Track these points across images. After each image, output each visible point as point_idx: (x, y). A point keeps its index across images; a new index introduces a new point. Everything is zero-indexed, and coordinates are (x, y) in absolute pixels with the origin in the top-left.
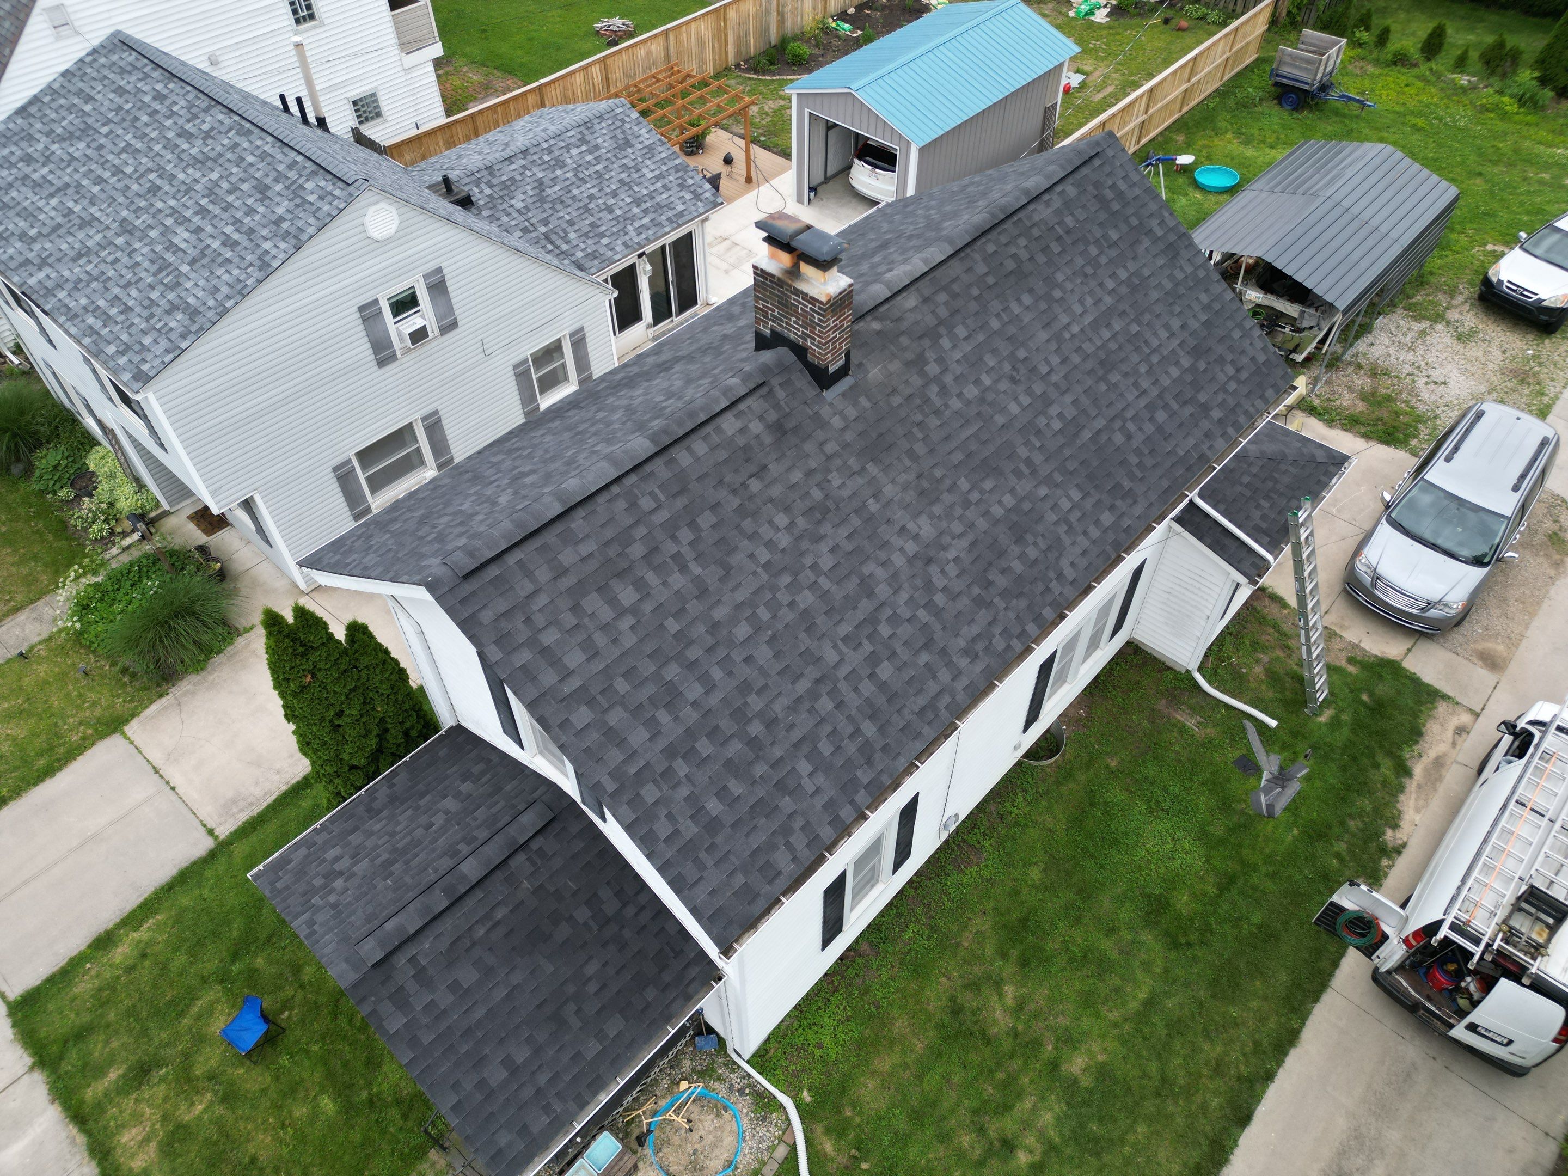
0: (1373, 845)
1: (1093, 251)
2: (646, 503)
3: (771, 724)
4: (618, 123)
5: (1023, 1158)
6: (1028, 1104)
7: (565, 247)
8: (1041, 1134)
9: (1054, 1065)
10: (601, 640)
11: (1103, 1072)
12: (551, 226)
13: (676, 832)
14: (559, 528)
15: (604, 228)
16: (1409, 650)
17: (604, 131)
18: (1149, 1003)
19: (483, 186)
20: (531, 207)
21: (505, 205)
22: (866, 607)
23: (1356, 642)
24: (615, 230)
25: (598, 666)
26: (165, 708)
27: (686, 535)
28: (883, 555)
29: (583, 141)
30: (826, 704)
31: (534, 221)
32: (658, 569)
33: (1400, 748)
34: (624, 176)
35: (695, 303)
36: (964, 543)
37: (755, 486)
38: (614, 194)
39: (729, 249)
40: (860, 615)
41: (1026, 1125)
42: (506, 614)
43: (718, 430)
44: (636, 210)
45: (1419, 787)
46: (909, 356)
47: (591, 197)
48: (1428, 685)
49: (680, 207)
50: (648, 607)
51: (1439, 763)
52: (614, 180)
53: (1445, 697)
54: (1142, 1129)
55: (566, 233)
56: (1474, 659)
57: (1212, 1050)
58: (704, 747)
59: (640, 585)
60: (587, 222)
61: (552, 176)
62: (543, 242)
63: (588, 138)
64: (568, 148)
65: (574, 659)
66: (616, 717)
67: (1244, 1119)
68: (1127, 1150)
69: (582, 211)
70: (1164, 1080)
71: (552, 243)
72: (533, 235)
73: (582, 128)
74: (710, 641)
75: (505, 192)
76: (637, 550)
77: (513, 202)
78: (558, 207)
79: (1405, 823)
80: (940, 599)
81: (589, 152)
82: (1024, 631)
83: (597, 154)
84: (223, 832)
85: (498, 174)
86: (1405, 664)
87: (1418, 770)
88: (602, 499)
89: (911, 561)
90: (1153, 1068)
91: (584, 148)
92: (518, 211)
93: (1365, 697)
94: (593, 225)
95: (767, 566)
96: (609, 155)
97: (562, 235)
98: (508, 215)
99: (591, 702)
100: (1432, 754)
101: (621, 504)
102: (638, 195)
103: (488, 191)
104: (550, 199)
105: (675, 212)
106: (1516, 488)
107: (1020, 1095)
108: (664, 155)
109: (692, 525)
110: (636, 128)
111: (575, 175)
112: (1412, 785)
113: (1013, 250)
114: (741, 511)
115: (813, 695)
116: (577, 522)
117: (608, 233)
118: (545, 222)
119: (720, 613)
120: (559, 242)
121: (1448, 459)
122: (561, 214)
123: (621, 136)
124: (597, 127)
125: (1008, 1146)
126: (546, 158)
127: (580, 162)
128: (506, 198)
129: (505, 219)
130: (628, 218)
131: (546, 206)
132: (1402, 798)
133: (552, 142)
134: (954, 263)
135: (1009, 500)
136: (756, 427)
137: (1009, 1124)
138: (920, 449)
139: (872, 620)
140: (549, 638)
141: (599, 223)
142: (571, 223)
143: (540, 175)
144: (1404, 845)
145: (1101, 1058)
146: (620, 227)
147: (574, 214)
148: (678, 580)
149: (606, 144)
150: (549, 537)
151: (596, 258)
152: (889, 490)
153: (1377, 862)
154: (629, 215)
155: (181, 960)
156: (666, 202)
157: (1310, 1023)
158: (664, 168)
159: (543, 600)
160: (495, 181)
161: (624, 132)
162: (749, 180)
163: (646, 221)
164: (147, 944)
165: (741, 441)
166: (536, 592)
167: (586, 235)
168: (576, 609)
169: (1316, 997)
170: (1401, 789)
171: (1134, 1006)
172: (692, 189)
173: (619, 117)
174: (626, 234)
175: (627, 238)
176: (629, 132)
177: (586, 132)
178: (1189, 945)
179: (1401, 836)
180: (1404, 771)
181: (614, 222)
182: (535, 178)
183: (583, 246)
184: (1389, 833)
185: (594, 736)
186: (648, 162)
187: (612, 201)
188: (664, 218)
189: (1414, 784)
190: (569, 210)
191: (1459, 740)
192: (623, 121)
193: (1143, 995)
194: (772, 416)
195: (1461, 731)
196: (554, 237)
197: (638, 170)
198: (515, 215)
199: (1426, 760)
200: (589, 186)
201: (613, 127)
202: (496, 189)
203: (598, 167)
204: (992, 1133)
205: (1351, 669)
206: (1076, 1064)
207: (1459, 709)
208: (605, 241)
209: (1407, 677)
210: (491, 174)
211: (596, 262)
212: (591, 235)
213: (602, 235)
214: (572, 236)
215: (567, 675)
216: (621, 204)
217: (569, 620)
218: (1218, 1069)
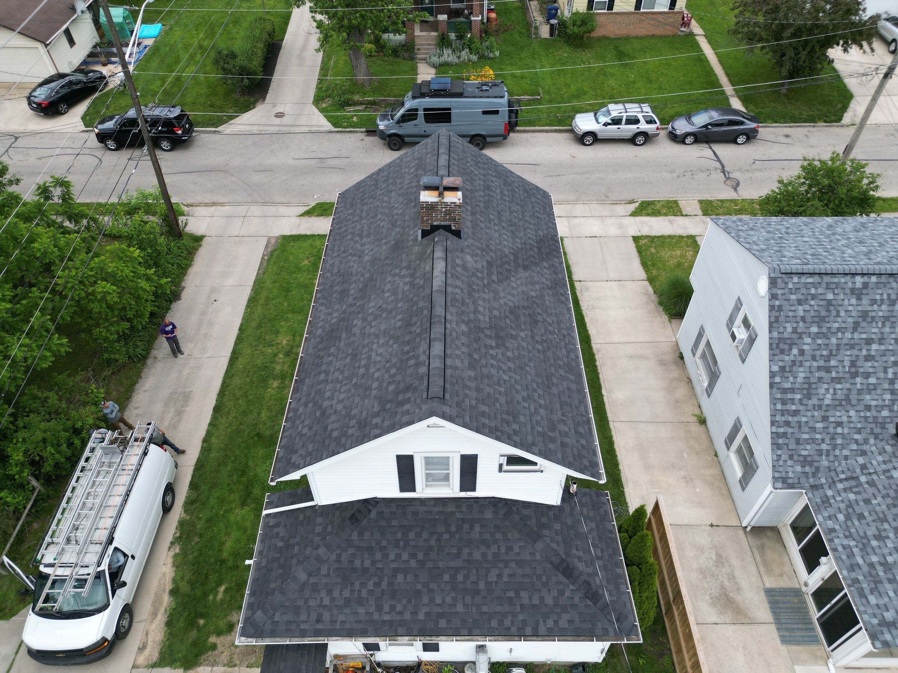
0: (185, 536)
3: (364, 204)
5: (281, 356)
24: (853, 530)
31: (875, 477)
33: (177, 604)
44: (874, 558)
45: (164, 591)
48: (165, 666)
51: (154, 614)
53: (154, 665)
54: (248, 381)
55: (856, 493)
57: (233, 415)
59: (411, 174)
60: (866, 514)
62: (849, 474)
68: (250, 374)
69: (881, 516)
70: (246, 397)
72: (858, 470)
78: (889, 501)
79: (170, 561)
87: (166, 599)
88: (435, 163)
89: (364, 250)
90: (251, 397)
93: (202, 622)
94: (861, 517)
97: (854, 490)
98: (885, 462)
101: (432, 168)
105: (867, 591)
112: (169, 586)
115: (360, 216)
116: (435, 158)
117: (849, 523)
118: (872, 484)
119: (393, 193)
120: (847, 484)
122: (879, 499)
129: (880, 458)
130: (865, 548)
131: (892, 493)
132: (173, 575)
135: (352, 292)
141: (864, 522)
142: (867, 501)
144: (170, 548)
145: (269, 390)
146: (855, 535)
147: (878, 509)
150: (435, 152)
152: (384, 248)
153: (182, 531)
154: (869, 550)
156: (881, 590)
157: (199, 449)
163: (860, 561)
167: (850, 506)
170: (174, 581)
171: (264, 410)
174: (846, 537)
175: (841, 535)
178: (252, 438)
179: (172, 553)
180: (174, 592)
181: (862, 534)
183: (839, 499)
184: (177, 551)
188: (861, 578)
189: (167, 590)
190: (884, 507)
191: (144, 640)
196: (853, 483)
199: (162, 610)
205: (213, 639)
206: (276, 384)
207: (145, 663)
208: (841, 517)
211: (818, 500)
212: (850, 510)
213: (848, 517)
214: (852, 496)
216: (886, 551)
218: (228, 413)
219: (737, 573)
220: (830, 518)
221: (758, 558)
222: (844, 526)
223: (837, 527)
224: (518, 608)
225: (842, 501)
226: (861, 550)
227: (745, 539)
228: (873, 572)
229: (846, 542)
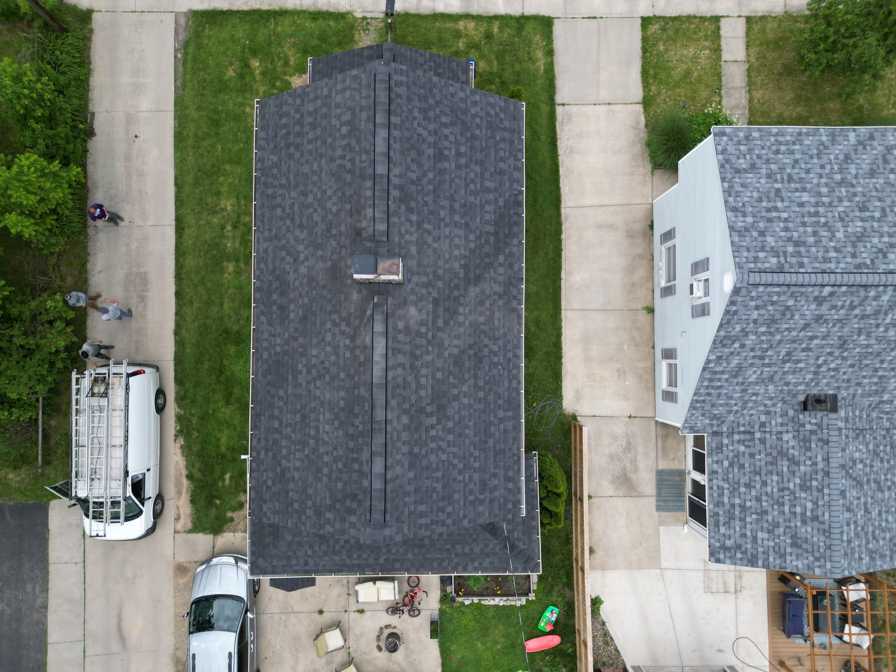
0: (185, 431)
1: (340, 465)
2: (364, 157)
3: (290, 156)
4: (817, 555)
5: (229, 228)
6: (237, 243)
7: (736, 437)
8: (228, 239)
9: (237, 260)
10: (338, 111)
11: (222, 271)
12: (757, 442)
13: (286, 104)
14: (372, 118)
15: (736, 470)
16: (214, 547)
17: (815, 539)
18: (222, 305)
19: (815, 428)
20: (779, 443)
21: (790, 429)
22: (297, 222)
23: (236, 534)
24: (731, 476)
25: (333, 105)
27: (349, 166)
28: (306, 242)
29: (815, 518)
30: (284, 181)
31: (768, 436)
32: (344, 148)
33: (195, 487)
34: (770, 518)
35: (690, 516)
36: (291, 282)
37: (348, 207)
38: (758, 499)
40: (296, 217)
41: (234, 237)
42: (360, 84)
43: (370, 206)
44: (737, 501)
45: (181, 475)
46: (352, 319)
47: (764, 484)
48: (199, 532)
49: (722, 530)
50: (338, 135)
51: (179, 493)
52: (770, 509)
53: (190, 531)
54: (202, 263)
55: (746, 446)
56: (188, 565)
57: (196, 305)
58: (297, 128)
59: (343, 137)
60: (747, 465)
61: (797, 474)
62: (748, 428)
63: (816, 524)
64: (815, 503)
65: (339, 99)
66: (319, 102)
67: (178, 294)
68: (202, 253)
69: (758, 469)
70: (204, 284)
71: (744, 432)
72: (757, 427)
73: (826, 527)
74: (319, 151)
75: (801, 437)
76: (353, 143)
77: (790, 435)
78: (769, 459)
79: (179, 451)
80: (284, 253)
81: (803, 514)
83: (799, 517)
84: (559, 110)
85: (819, 444)
86: (212, 536)
87: (185, 482)
88: (372, 140)
89: (298, 252)
90: (209, 285)
91: (809, 513)
92: (781, 433)
93: (218, 502)
94: (742, 466)
95: (325, 191)
96: (793, 524)
97: (746, 443)
98: (782, 425)
99: (326, 97)
100: (184, 495)
101: (368, 147)
102: (748, 513)
103: (808, 427)
104: (779, 458)
105: (721, 523)
106: (194, 656)
107: (241, 243)
108: (771, 559)
109: (349, 171)
110: (806, 562)
111: (788, 489)
112: (184, 472)
113: (360, 418)
114: (344, 194)
115: (288, 179)
116: (371, 126)
117: (730, 470)
118: (763, 441)
119: (324, 161)
120: (742, 437)
122: (763, 456)
123: (805, 546)
124: (822, 538)
125: (235, 227)
126: (814, 483)
127: (798, 501)
128: (796, 434)
129: (780, 420)
130: (734, 492)
131: (775, 453)
132: (185, 463)
133: (826, 498)
134: (370, 379)
135: (292, 316)
136: (364, 224)
137: (238, 233)
138: (325, 292)
139: (293, 220)
140: (348, 93)
141: (742, 471)
142: (752, 455)
143: (802, 468)
144: (175, 440)
145: (226, 275)
146: (731, 480)
147: (758, 463)
148: (339, 152)
149: (803, 530)
150: (372, 112)
151: (717, 448)
152: (321, 265)
153: (181, 425)
154: (736, 493)
156: (732, 524)
157: (173, 342)
158: (760, 549)
159: (358, 98)
160: (814, 438)
161: (807, 551)
162: (782, 664)
163: (726, 500)
165: (363, 212)
166: (361, 97)
167: (737, 456)
168: (349, 108)
170: (187, 467)
171: (226, 300)
172: (733, 551)
173: (822, 560)
174: (723, 480)
175: (720, 478)
176: (805, 555)
177: (822, 527)
178: (221, 335)
179: (178, 445)
180: (190, 477)
181: (736, 480)
182: (802, 463)
183: (731, 448)
184: (182, 443)
185: (319, 93)
186: (771, 544)
187: (754, 493)
188: (721, 513)
189: (184, 475)
190: (763, 463)
191: (177, 512)
192: (817, 559)
193: (225, 305)
194: (364, 234)
195: (177, 519)
196: (748, 437)
197: (769, 531)
198: (779, 429)
199: (184, 490)
200: (775, 490)
201: (816, 547)
202: (807, 434)
203: (786, 509)
204: (241, 227)
205: (229, 514)
206: (231, 267)
207: (183, 530)
208: (726, 463)
210: (821, 440)
211: (714, 445)
212: (736, 460)
213: (731, 465)
214: (742, 448)
215: (337, 93)
216: (748, 497)
218: (191, 302)
219: (639, 458)
220: (717, 462)
221: (660, 445)
222: (725, 471)
223: (720, 471)
224: (453, 556)
225: (733, 451)
226: (730, 492)
227: (654, 429)
228: (732, 511)
229: (721, 484)
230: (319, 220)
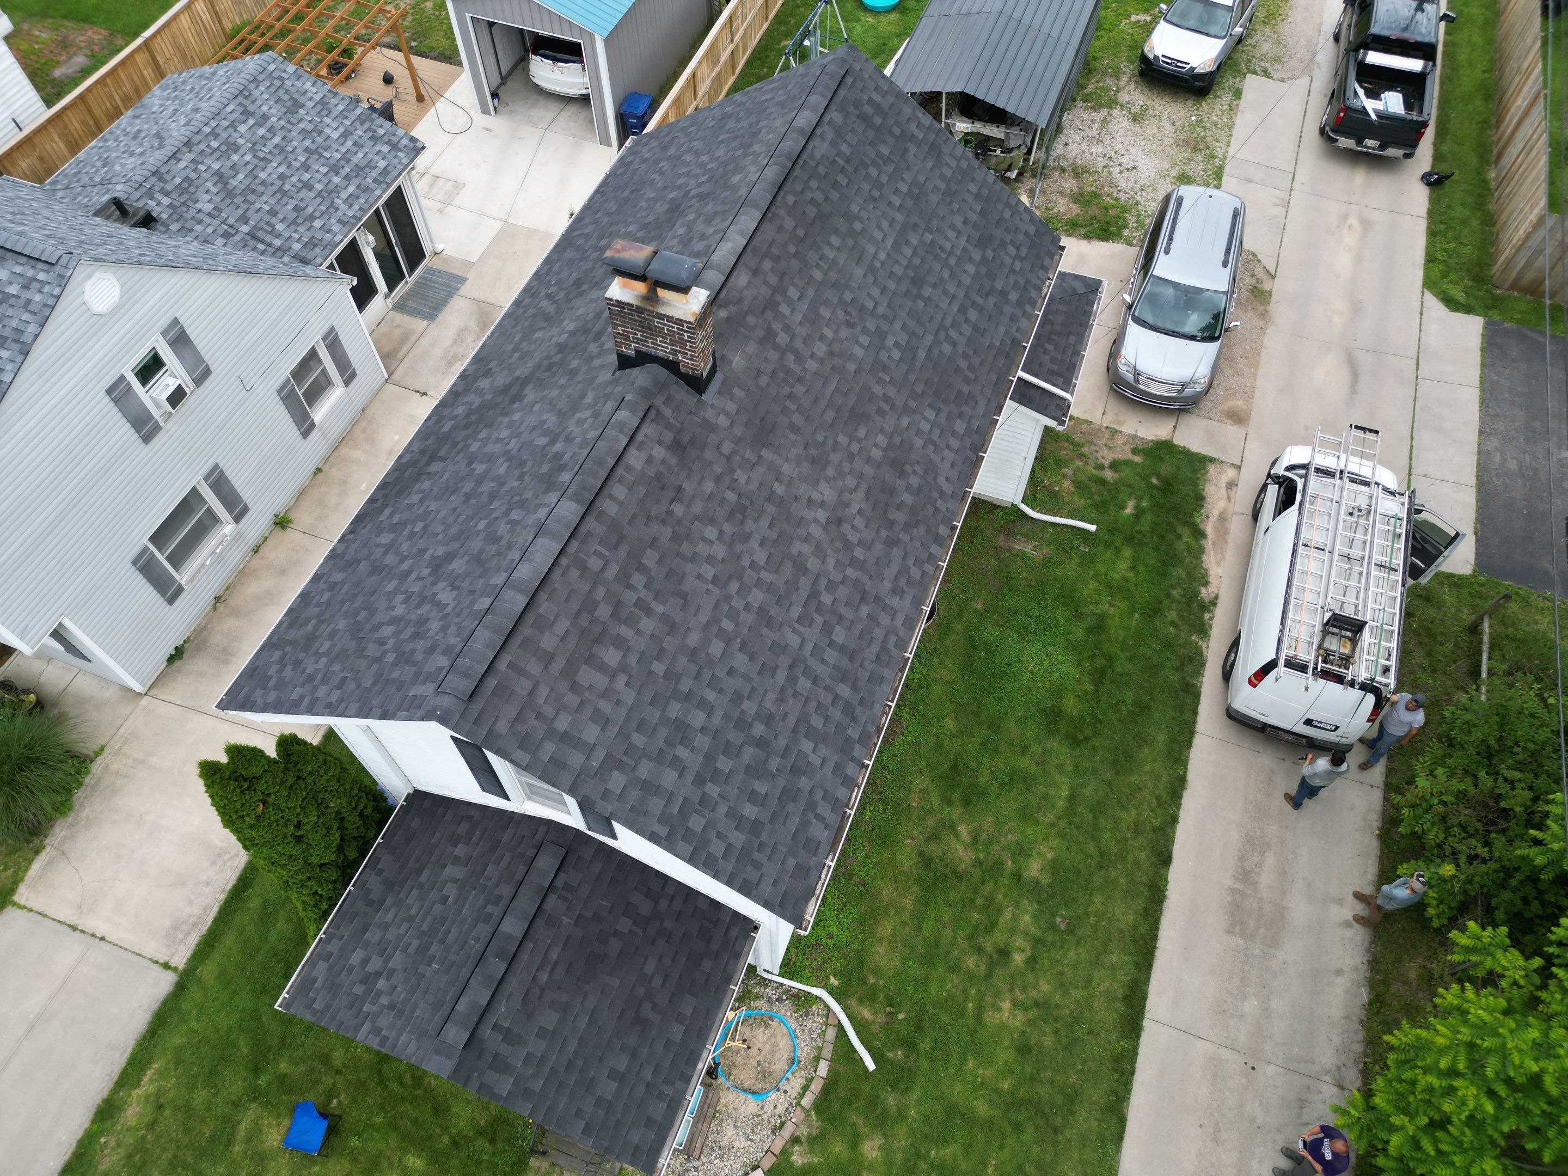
0: (1195, 605)
1: (873, 172)
2: (595, 564)
3: (768, 720)
4: (278, 83)
5: (1018, 958)
6: (1007, 915)
7: (277, 243)
8: (1026, 933)
9: (1017, 876)
10: (605, 706)
11: (1055, 867)
12: (252, 223)
13: (730, 846)
14: (530, 618)
15: (310, 210)
16: (1175, 427)
17: (266, 96)
18: (1072, 798)
19: (157, 195)
20: (222, 206)
21: (192, 212)
22: (805, 583)
23: (1133, 432)
24: (323, 208)
25: (613, 731)
26: (49, 863)
27: (638, 579)
28: (802, 532)
29: (247, 113)
30: (804, 685)
31: (231, 221)
32: (630, 621)
33: (1191, 516)
34: (307, 143)
35: (423, 256)
36: (860, 494)
37: (678, 509)
38: (306, 167)
39: (432, 185)
40: (804, 593)
41: (1012, 931)
42: (518, 718)
43: (629, 468)
44: (336, 180)
45: (1214, 544)
46: (760, 333)
47: (282, 177)
48: (1197, 454)
49: (382, 164)
50: (632, 660)
52: (299, 151)
53: (1212, 460)
54: (1098, 899)
55: (273, 226)
56: (1224, 419)
57: (1128, 817)
58: (724, 764)
59: (619, 642)
60: (290, 207)
61: (229, 164)
62: (252, 243)
63: (251, 108)
64: (233, 125)
65: (591, 733)
66: (645, 770)
67: (1165, 860)
68: (1092, 919)
69: (278, 196)
70: (1102, 854)
71: (262, 241)
73: (240, 99)
74: (693, 668)
75: (186, 196)
76: (604, 611)
77: (199, 205)
78: (251, 197)
79: (1212, 579)
80: (858, 553)
81: (259, 124)
82: (930, 554)
83: (268, 125)
84: (180, 959)
85: (168, 177)
86: (1176, 441)
87: (1209, 529)
88: (556, 575)
90: (1091, 848)
91: (251, 122)
92: (209, 214)
93: (1154, 481)
94: (297, 209)
95: (715, 580)
96: (282, 123)
97: (269, 229)
98: (200, 222)
99: (620, 766)
100: (1215, 512)
101: (574, 573)
102: (332, 162)
103: (166, 201)
104: (238, 191)
105: (378, 171)
106: (1225, 264)
107: (1000, 911)
108: (341, 108)
109: (641, 568)
110: (298, 84)
111: (255, 156)
112: (1208, 544)
113: (809, 195)
114: (676, 539)
115: (792, 680)
116: (544, 606)
117: (317, 214)
118: (244, 219)
119: (693, 640)
120: (268, 238)
121: (1167, 252)
122: (258, 205)
123: (286, 97)
124: (256, 93)
125: (1004, 953)
126: (215, 144)
127: (254, 139)
128: (190, 203)
129: (199, 228)
130: (333, 191)
131: (238, 200)
132: (1204, 557)
133: (213, 124)
134: (766, 226)
136: (659, 452)
137: (999, 937)
139: (814, 594)
140: (563, 723)
141: (302, 205)
142: (273, 213)
143: (216, 166)
144: (1217, 597)
145: (1050, 856)
146: (327, 203)
147: (272, 201)
148: (648, 624)
149: (273, 111)
150: (526, 631)
151: (315, 246)
152: (786, 469)
153: (1201, 618)
154: (331, 187)
155: (201, 1096)
156: (364, 163)
157: (1191, 767)
158: (347, 123)
159: (543, 691)
160: (169, 187)
161: (287, 92)
162: (420, 98)
163: (351, 189)
164: (158, 1094)
165: (651, 472)
166: (536, 686)
167: (294, 222)
168: (575, 687)
169: (1188, 743)
170: (1202, 550)
171: (1061, 804)
172: (386, 139)
173: (276, 74)
174: (337, 209)
175: (339, 213)
176: (293, 90)
177: (246, 103)
178: (1087, 739)
179: (1212, 589)
181: (319, 200)
182: (211, 172)
183: (296, 236)
184: (1203, 590)
185: (634, 794)
186: (327, 120)
187: (306, 176)
191: (1232, 494)
192: (280, 78)
193: (1065, 793)
194: (669, 437)
195: (1231, 485)
197: (320, 133)
198: (208, 220)
199: (1213, 519)
200: (274, 164)
201: (273, 89)
202: (174, 195)
203: (276, 140)
204: (989, 949)
205: (1138, 459)
206: (1034, 868)
207: (1225, 467)
209: (1181, 452)
210: (161, 179)
212: (300, 220)
215: (590, 750)
216: (318, 176)
217: (572, 700)
218: (1137, 829)
220: (329, 231)
221: (405, 348)
223: (333, 221)
225: (296, 231)
227: (400, 369)
229: (343, 207)
230: (754, 544)
